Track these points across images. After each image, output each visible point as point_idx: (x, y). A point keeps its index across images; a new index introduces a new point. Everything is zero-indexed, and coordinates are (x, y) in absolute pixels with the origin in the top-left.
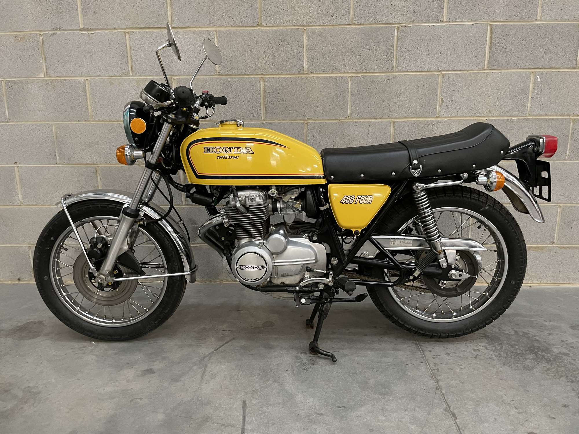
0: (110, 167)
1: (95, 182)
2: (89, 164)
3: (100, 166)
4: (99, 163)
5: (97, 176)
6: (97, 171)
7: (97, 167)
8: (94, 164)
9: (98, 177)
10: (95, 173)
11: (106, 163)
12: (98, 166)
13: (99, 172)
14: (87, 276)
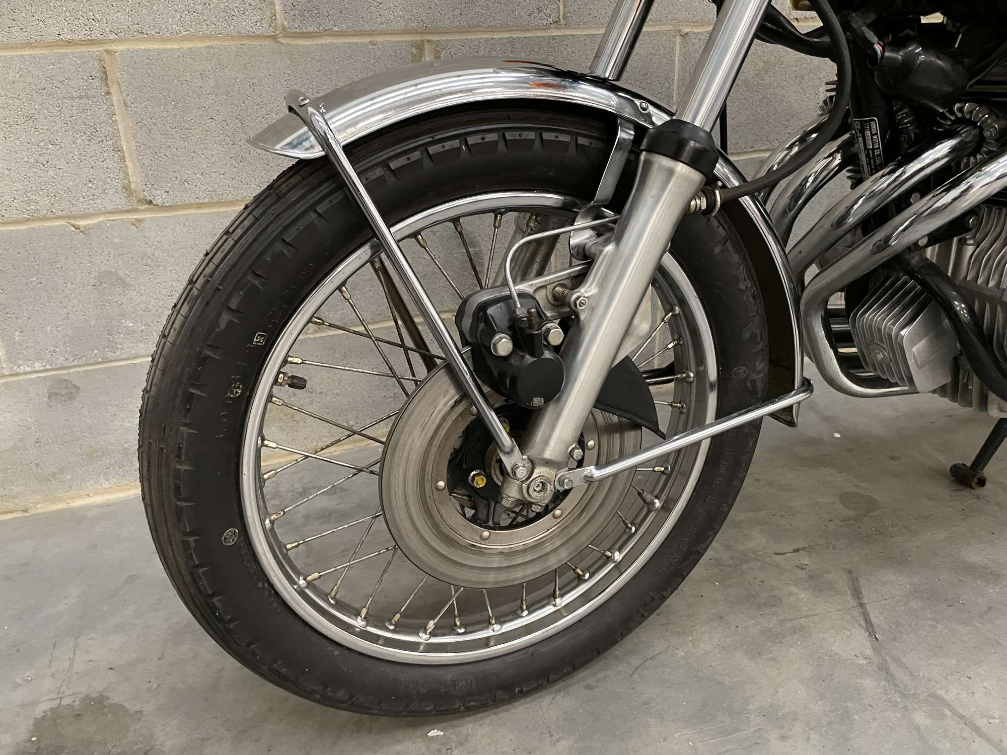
0: (159, 52)
1: (102, 118)
2: (70, 43)
3: (120, 47)
4: (112, 37)
5: (108, 93)
6: (105, 73)
7: (105, 56)
8: (92, 42)
9: (115, 98)
10: (97, 82)
11: (142, 35)
12: (113, 47)
13: (115, 74)
14: (441, 484)
